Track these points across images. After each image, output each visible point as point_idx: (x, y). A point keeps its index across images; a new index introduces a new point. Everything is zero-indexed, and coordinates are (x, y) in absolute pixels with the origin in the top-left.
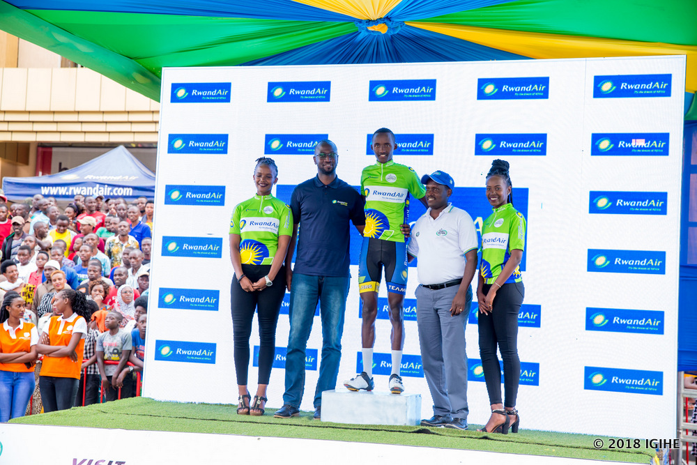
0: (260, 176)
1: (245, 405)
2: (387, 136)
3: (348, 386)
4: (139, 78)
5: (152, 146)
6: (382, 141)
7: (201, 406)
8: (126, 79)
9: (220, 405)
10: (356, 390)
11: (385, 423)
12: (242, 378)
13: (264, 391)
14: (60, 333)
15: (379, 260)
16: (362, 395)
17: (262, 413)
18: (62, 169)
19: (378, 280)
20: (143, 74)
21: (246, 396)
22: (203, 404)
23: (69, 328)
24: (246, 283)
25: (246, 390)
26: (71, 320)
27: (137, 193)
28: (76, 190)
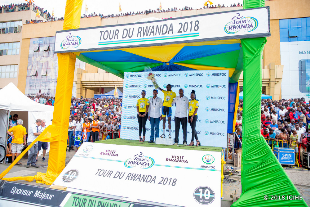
0: (143, 93)
1: (140, 140)
3: (161, 137)
4: (120, 74)
5: (122, 88)
8: (117, 74)
11: (168, 144)
12: (140, 135)
13: (145, 138)
14: (95, 124)
17: (144, 142)
18: (106, 93)
19: (166, 115)
20: (120, 73)
21: (141, 138)
23: (97, 123)
24: (140, 115)
25: (141, 137)
26: (97, 121)
27: (120, 97)
28: (108, 97)
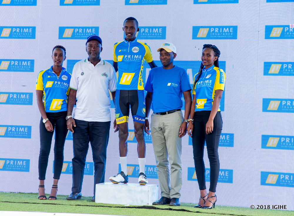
2: (133, 22)
6: (129, 25)
7: (19, 194)
9: (31, 193)
10: (117, 183)
15: (128, 102)
16: (121, 186)
22: (20, 193)
